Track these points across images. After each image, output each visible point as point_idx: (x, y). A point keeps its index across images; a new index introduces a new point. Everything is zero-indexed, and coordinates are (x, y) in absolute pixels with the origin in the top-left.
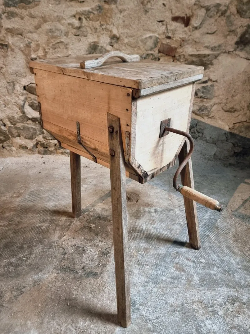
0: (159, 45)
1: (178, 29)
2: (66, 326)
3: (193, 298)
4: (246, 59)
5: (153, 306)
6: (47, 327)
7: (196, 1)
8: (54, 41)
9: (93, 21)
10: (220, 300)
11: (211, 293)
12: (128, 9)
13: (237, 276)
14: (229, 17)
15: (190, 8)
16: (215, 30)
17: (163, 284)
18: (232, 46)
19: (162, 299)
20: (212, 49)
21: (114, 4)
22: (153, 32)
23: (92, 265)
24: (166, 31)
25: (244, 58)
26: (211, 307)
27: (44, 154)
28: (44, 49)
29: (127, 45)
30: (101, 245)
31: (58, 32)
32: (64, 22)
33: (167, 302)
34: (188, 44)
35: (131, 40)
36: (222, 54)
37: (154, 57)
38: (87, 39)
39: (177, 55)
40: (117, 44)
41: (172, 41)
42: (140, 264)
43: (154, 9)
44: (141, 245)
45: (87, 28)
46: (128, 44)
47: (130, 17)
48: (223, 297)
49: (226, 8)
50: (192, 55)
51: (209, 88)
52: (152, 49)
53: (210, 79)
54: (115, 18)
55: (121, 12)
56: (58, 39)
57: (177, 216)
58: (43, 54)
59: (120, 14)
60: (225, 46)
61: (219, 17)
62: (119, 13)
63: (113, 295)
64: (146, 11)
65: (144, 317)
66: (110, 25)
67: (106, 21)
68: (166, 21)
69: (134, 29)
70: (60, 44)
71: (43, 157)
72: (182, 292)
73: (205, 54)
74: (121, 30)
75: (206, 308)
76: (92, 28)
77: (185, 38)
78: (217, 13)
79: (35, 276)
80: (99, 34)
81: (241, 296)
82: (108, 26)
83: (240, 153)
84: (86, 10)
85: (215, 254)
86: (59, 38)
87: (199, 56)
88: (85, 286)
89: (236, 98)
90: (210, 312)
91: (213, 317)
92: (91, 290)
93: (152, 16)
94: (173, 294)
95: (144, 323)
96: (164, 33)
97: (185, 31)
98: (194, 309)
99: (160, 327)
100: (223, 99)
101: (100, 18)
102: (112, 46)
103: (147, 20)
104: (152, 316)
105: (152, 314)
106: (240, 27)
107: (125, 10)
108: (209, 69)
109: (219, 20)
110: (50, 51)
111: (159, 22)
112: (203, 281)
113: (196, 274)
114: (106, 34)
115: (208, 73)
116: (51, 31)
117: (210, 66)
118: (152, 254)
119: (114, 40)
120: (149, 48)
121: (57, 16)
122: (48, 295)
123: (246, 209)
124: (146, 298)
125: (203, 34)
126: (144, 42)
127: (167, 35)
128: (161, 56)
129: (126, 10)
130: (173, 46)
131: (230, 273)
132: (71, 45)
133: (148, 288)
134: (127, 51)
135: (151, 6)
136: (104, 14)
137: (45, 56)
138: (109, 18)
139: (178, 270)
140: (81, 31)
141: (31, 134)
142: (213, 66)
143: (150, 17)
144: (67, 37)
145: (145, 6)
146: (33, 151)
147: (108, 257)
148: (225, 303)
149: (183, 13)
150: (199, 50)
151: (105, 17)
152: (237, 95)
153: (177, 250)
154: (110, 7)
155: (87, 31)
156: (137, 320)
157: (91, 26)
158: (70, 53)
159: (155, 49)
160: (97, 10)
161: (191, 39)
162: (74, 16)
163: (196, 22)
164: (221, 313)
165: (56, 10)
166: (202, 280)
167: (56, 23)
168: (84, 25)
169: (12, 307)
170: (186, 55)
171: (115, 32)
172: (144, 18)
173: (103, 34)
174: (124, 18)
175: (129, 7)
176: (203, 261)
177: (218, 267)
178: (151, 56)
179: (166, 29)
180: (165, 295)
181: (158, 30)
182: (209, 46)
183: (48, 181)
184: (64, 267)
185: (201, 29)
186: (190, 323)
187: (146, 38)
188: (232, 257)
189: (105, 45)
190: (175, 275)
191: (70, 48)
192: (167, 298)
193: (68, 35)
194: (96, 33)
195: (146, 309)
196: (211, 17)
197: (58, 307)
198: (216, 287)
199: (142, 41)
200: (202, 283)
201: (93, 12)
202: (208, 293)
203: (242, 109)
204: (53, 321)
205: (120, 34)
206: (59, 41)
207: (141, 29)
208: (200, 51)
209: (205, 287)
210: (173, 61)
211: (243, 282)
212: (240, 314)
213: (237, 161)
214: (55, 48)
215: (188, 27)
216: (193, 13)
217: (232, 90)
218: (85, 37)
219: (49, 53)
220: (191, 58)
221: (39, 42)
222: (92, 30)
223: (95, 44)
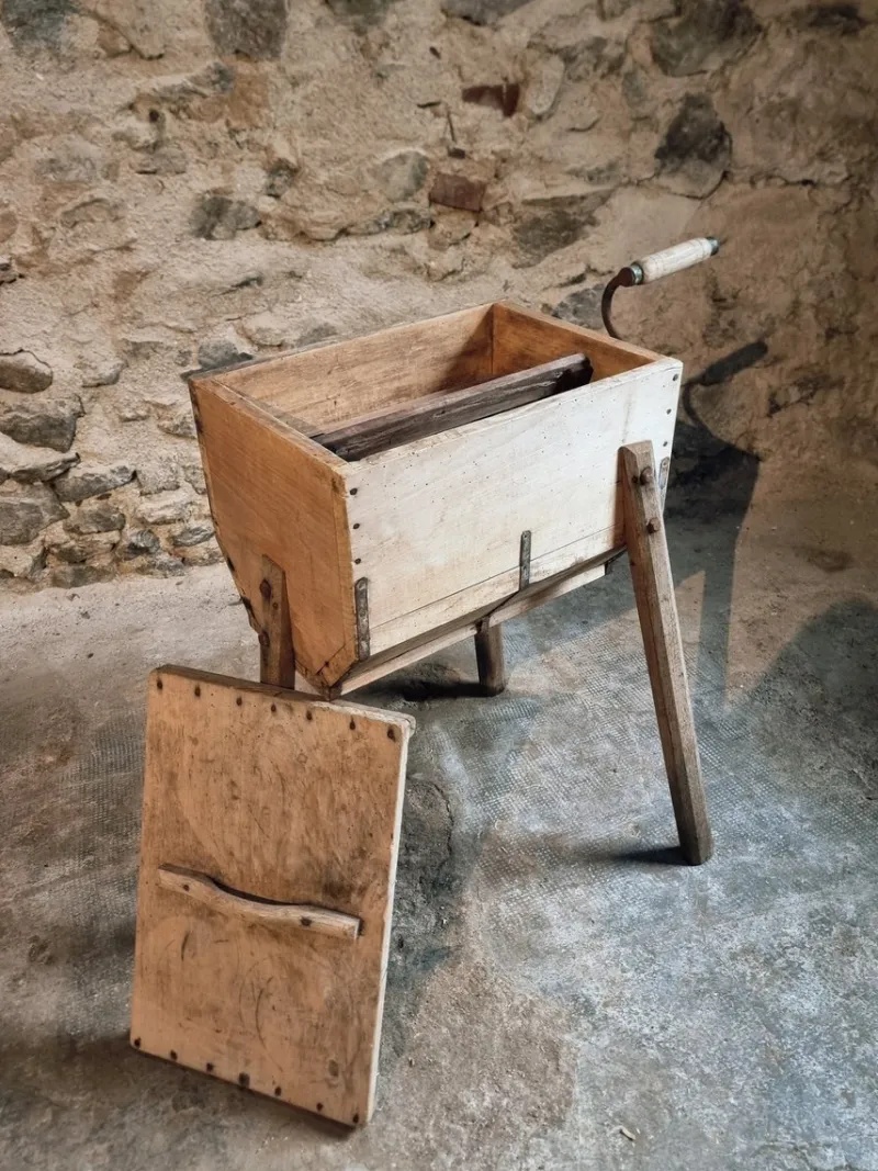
0: (430, 181)
1: (485, 124)
2: (434, 1125)
3: (730, 945)
4: (688, 197)
5: (638, 997)
6: (386, 1145)
7: (532, 36)
8: (70, 199)
9: (201, 120)
10: (794, 931)
11: (766, 919)
12: (318, 74)
13: (811, 854)
14: (630, 76)
15: (516, 57)
16: (594, 119)
17: (639, 930)
18: (646, 163)
19: (655, 972)
20: (591, 178)
21: (270, 60)
22: (408, 141)
23: (422, 929)
24: (449, 136)
25: (682, 195)
26: (781, 956)
27: (74, 584)
28: (35, 231)
29: (328, 189)
30: (419, 859)
31: (81, 168)
32: (98, 132)
33: (670, 976)
34: (518, 167)
35: (338, 173)
36: (620, 189)
37: (417, 221)
38: (187, 181)
39: (488, 207)
40: (293, 189)
41: (470, 163)
42: (555, 889)
43: (403, 67)
45: (182, 144)
46: (330, 187)
47: (328, 99)
48: (798, 922)
49: (621, 50)
50: (533, 203)
51: (590, 296)
52: (408, 195)
53: (592, 267)
54: (277, 103)
55: (295, 84)
56: (83, 190)
57: (590, 715)
58: (31, 249)
59: (294, 92)
60: (628, 166)
61: (603, 76)
62: (290, 86)
63: (521, 999)
64: (380, 77)
65: (630, 1033)
66: (263, 129)
67: (247, 118)
68: (447, 104)
69: (347, 136)
70: (91, 210)
71: (74, 595)
73: (572, 197)
74: (301, 143)
75: (768, 962)
76: (202, 143)
77: (509, 151)
78: (596, 67)
80: (227, 161)
81: (838, 904)
82: (256, 134)
83: (693, 472)
84: (174, 86)
85: (734, 805)
86: (85, 186)
87: (555, 202)
88: (431, 996)
89: (669, 315)
90: (784, 969)
91: (794, 981)
92: (453, 1002)
93: (400, 90)
94: (676, 950)
95: (637, 1052)
96: (443, 140)
97: (506, 130)
98: (743, 975)
99: (681, 1048)
100: (633, 322)
101: (227, 108)
102: (277, 197)
103: (386, 106)
104: (648, 1025)
105: (646, 1019)
106: (664, 105)
107: (307, 78)
108: (584, 238)
109: (602, 85)
110: (59, 235)
111: (423, 106)
112: (735, 890)
114: (251, 160)
115: (585, 250)
116: (53, 165)
117: (588, 228)
119: (280, 175)
120: (399, 194)
121: (71, 114)
123: (763, 648)
124: (613, 983)
125: (559, 135)
126: (382, 174)
127: (453, 146)
128: (439, 214)
129: (312, 77)
130: (474, 178)
131: (791, 849)
132: (130, 206)
133: (604, 953)
134: (331, 209)
135: (394, 58)
136: (237, 92)
137: (41, 254)
138: (258, 106)
140: (164, 156)
141: (19, 526)
142: (597, 229)
143: (392, 96)
144: (114, 181)
145: (374, 59)
146: (33, 582)
147: (457, 892)
148: (809, 936)
149: (496, 73)
150: (554, 182)
151: (244, 103)
152: (670, 305)
154: (257, 69)
155: (184, 156)
156: (615, 1048)
157: (195, 138)
158: (132, 234)
159: (418, 196)
160: (214, 83)
161: (526, 154)
162: (131, 107)
163: (540, 101)
164: (808, 964)
165: (63, 93)
166: (733, 889)
167: (69, 139)
168: (169, 136)
170: (517, 203)
171: (282, 150)
172: (375, 97)
173: (241, 160)
174: (307, 103)
175: (322, 66)
177: (758, 842)
178: (409, 217)
179: (448, 127)
180: (657, 959)
181: (424, 134)
182: (581, 170)
183: (137, 682)
185: (552, 120)
186: (747, 1014)
187: (386, 164)
188: (780, 801)
189: (251, 197)
190: (659, 893)
191: (129, 217)
192: (665, 965)
193: (116, 175)
194: (216, 160)
195: (626, 1010)
196: (579, 79)
198: (772, 897)
199: (374, 172)
200: (733, 897)
201: (200, 89)
202: (759, 921)
203: (688, 345)
204: (394, 1123)
205: (300, 156)
206: (87, 199)
207: (368, 136)
208: (556, 186)
209: (746, 907)
210: (477, 225)
211: (828, 865)
212: (853, 953)
213: (687, 497)
214: (76, 223)
215: (514, 117)
216: (527, 74)
217: (657, 292)
218: (178, 177)
219: (52, 243)
220: (531, 209)
221: (12, 208)
222: (200, 150)
223: (219, 196)
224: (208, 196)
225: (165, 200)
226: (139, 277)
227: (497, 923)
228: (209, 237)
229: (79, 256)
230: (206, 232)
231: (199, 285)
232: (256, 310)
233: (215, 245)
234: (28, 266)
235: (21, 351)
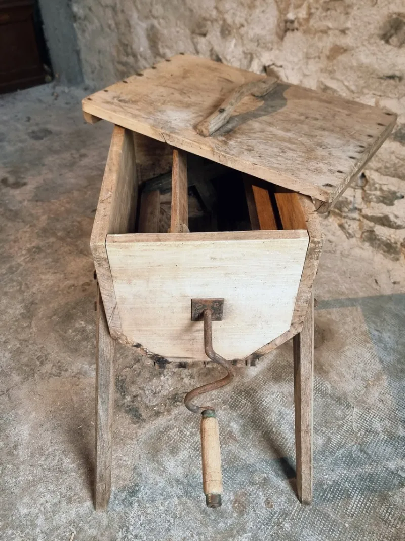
2: (55, 449)
5: (149, 517)
6: (41, 434)
17: (192, 503)
19: (169, 521)
23: (147, 401)
28: (309, 8)
30: (187, 382)
33: (169, 530)
44: (232, 424)
57: (340, 422)
58: (305, 16)
63: (127, 459)
65: (127, 519)
72: (202, 537)
79: (86, 365)
85: (319, 534)
92: (116, 431)
95: (118, 527)
104: (134, 528)
110: (318, 13)
113: (250, 534)
118: (230, 450)
122: (75, 398)
124: (153, 501)
132: (355, 8)
133: (169, 489)
137: (307, 20)
139: (235, 503)
147: (174, 406)
153: (270, 475)
158: (349, 25)
169: (39, 383)
176: (287, 526)
180: (177, 519)
184: (120, 377)
191: (353, 14)
192: (175, 526)
195: (139, 513)
197: (69, 421)
204: (51, 433)
214: (328, 9)
219: (314, 16)
223: (401, 18)
224: (394, 16)
225: (374, 11)
226: (342, 50)
227: (165, 431)
228: (387, 42)
229: (322, 28)
230: (386, 38)
231: (367, 67)
232: (390, 95)
233: (388, 47)
234: (300, 24)
235: (281, 67)
